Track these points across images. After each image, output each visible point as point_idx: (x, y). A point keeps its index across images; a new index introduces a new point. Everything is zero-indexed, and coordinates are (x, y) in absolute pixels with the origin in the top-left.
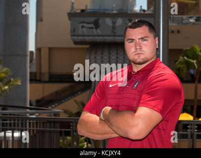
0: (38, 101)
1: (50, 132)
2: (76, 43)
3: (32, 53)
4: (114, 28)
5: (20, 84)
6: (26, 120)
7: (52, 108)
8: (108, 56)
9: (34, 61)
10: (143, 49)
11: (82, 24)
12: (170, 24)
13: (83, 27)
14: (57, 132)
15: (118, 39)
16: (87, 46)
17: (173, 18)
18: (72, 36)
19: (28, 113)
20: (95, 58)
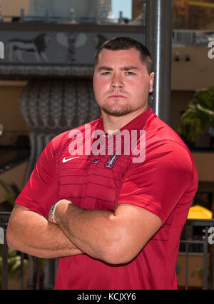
8: (61, 101)
10: (126, 89)
11: (14, 43)
12: (173, 45)
13: (15, 48)
15: (80, 71)
16: (24, 83)
17: (178, 34)
20: (37, 104)
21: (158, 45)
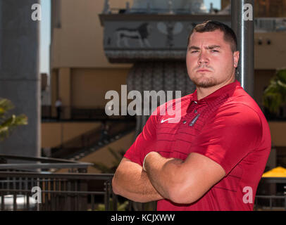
0: (54, 150)
1: (73, 196)
2: (112, 60)
3: (44, 76)
4: (170, 37)
5: (26, 123)
6: (36, 179)
7: (76, 160)
8: (161, 80)
9: (48, 89)
11: (121, 32)
12: (255, 31)
13: (122, 36)
14: (82, 196)
15: (176, 54)
16: (130, 66)
17: (261, 21)
18: (106, 49)
19: (39, 167)
20: (142, 83)
21: (243, 27)
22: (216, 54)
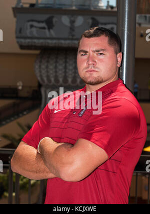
4: (72, 29)
8: (64, 65)
10: (97, 66)
13: (32, 26)
16: (38, 52)
18: (17, 37)
20: (47, 67)
22: (101, 57)
